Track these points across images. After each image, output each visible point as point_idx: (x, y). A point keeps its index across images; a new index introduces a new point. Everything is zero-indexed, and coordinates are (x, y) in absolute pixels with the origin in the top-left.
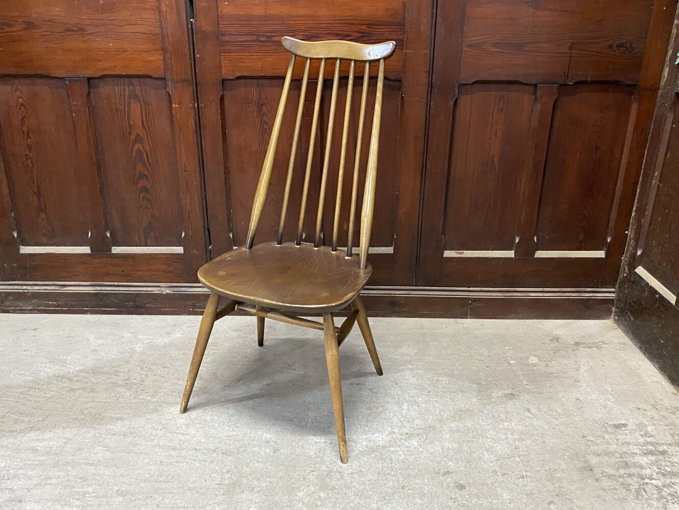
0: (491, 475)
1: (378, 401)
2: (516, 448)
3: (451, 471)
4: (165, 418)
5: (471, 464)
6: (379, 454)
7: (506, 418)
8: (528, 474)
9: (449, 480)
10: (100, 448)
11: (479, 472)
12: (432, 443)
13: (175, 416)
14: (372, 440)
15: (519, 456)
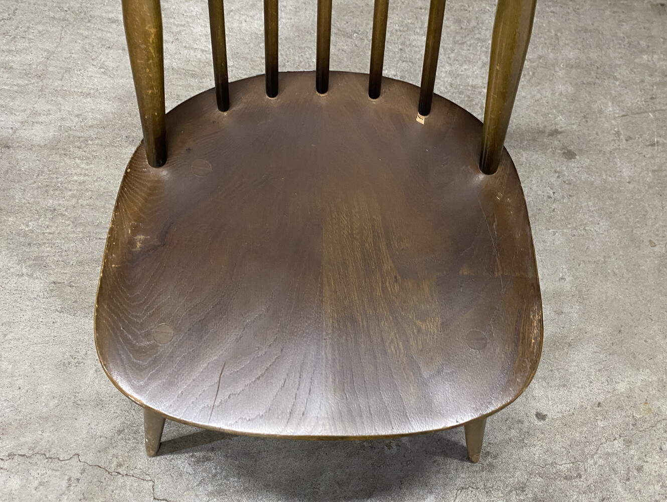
0: (611, 139)
1: (471, 8)
2: (652, 98)
3: (560, 130)
4: (176, 23)
5: (588, 119)
6: (466, 99)
7: (648, 46)
8: (661, 140)
9: (556, 143)
10: (96, 69)
11: (597, 134)
12: (539, 84)
13: (189, 20)
14: (458, 75)
15: (654, 112)
